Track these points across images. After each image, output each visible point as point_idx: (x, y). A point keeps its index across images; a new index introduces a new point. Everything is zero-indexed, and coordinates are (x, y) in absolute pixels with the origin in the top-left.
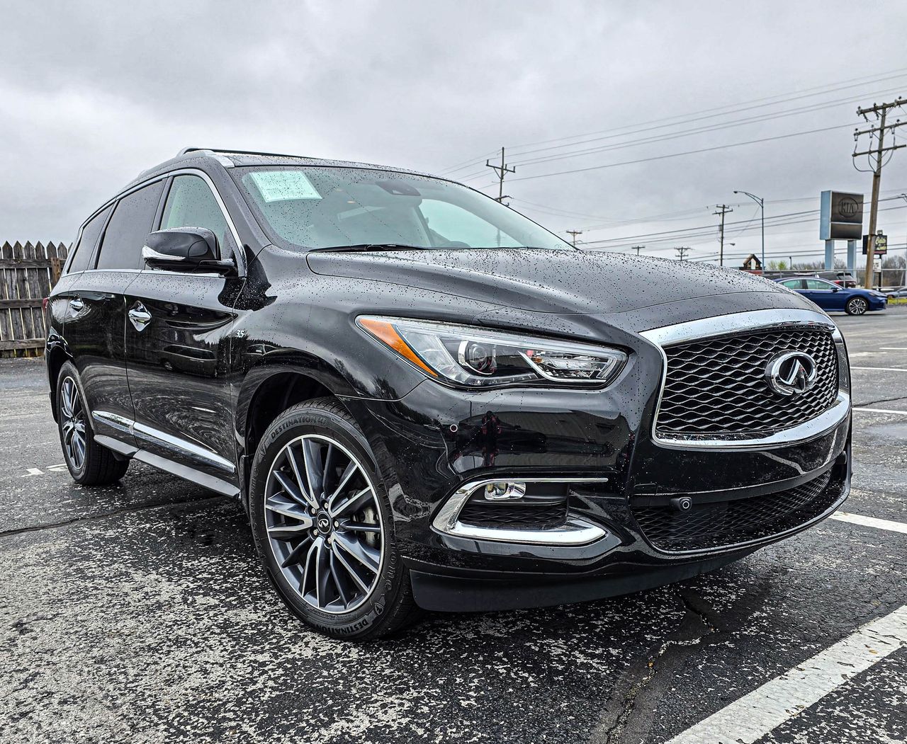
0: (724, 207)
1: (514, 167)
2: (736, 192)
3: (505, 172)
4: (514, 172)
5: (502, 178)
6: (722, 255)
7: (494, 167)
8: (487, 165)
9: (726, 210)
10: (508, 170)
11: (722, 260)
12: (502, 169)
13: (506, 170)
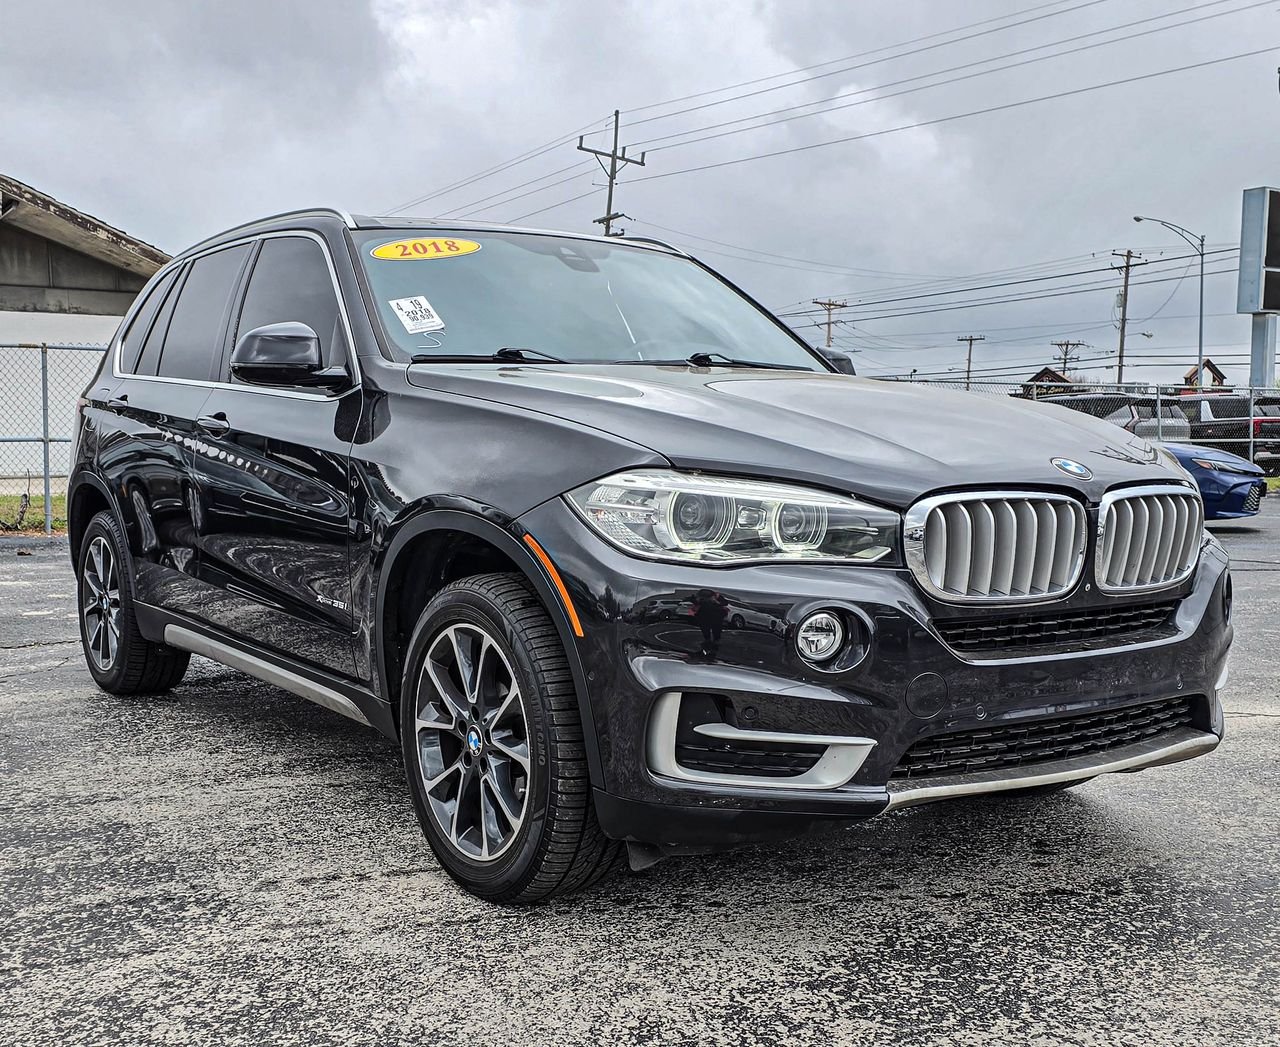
0: (1129, 255)
1: (643, 154)
2: (1138, 219)
3: (619, 163)
4: (642, 164)
5: (612, 177)
6: (1121, 357)
7: (596, 152)
8: (580, 148)
9: (1133, 261)
10: (628, 160)
11: (1120, 368)
12: (613, 156)
13: (623, 158)
